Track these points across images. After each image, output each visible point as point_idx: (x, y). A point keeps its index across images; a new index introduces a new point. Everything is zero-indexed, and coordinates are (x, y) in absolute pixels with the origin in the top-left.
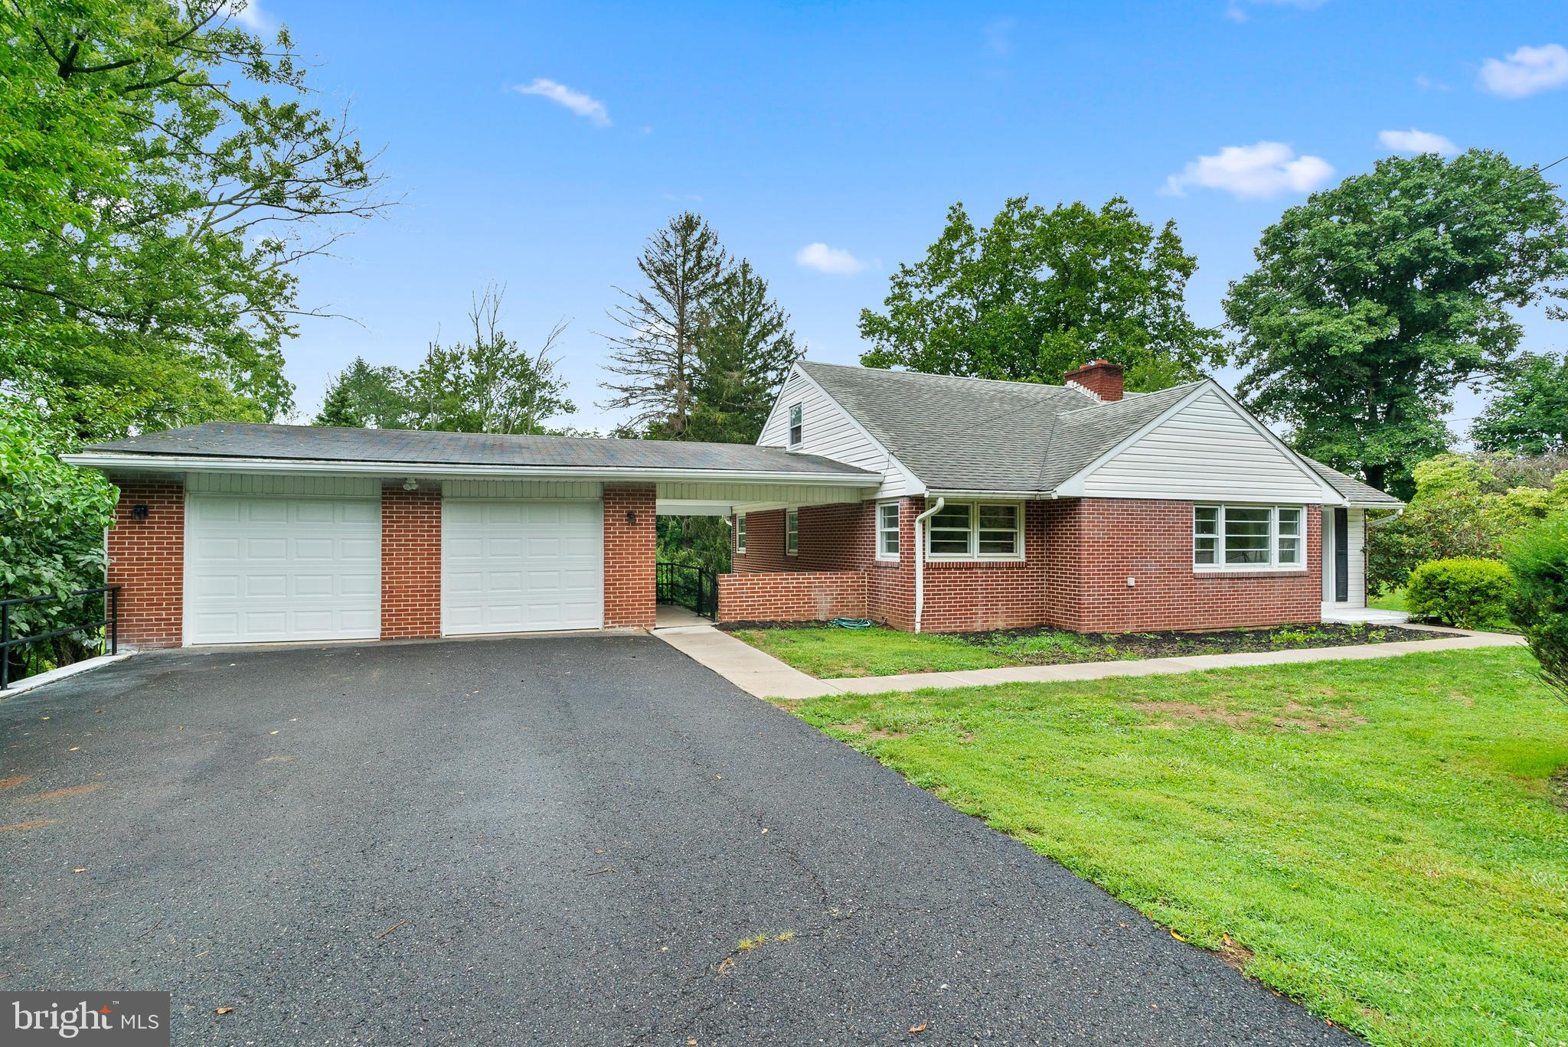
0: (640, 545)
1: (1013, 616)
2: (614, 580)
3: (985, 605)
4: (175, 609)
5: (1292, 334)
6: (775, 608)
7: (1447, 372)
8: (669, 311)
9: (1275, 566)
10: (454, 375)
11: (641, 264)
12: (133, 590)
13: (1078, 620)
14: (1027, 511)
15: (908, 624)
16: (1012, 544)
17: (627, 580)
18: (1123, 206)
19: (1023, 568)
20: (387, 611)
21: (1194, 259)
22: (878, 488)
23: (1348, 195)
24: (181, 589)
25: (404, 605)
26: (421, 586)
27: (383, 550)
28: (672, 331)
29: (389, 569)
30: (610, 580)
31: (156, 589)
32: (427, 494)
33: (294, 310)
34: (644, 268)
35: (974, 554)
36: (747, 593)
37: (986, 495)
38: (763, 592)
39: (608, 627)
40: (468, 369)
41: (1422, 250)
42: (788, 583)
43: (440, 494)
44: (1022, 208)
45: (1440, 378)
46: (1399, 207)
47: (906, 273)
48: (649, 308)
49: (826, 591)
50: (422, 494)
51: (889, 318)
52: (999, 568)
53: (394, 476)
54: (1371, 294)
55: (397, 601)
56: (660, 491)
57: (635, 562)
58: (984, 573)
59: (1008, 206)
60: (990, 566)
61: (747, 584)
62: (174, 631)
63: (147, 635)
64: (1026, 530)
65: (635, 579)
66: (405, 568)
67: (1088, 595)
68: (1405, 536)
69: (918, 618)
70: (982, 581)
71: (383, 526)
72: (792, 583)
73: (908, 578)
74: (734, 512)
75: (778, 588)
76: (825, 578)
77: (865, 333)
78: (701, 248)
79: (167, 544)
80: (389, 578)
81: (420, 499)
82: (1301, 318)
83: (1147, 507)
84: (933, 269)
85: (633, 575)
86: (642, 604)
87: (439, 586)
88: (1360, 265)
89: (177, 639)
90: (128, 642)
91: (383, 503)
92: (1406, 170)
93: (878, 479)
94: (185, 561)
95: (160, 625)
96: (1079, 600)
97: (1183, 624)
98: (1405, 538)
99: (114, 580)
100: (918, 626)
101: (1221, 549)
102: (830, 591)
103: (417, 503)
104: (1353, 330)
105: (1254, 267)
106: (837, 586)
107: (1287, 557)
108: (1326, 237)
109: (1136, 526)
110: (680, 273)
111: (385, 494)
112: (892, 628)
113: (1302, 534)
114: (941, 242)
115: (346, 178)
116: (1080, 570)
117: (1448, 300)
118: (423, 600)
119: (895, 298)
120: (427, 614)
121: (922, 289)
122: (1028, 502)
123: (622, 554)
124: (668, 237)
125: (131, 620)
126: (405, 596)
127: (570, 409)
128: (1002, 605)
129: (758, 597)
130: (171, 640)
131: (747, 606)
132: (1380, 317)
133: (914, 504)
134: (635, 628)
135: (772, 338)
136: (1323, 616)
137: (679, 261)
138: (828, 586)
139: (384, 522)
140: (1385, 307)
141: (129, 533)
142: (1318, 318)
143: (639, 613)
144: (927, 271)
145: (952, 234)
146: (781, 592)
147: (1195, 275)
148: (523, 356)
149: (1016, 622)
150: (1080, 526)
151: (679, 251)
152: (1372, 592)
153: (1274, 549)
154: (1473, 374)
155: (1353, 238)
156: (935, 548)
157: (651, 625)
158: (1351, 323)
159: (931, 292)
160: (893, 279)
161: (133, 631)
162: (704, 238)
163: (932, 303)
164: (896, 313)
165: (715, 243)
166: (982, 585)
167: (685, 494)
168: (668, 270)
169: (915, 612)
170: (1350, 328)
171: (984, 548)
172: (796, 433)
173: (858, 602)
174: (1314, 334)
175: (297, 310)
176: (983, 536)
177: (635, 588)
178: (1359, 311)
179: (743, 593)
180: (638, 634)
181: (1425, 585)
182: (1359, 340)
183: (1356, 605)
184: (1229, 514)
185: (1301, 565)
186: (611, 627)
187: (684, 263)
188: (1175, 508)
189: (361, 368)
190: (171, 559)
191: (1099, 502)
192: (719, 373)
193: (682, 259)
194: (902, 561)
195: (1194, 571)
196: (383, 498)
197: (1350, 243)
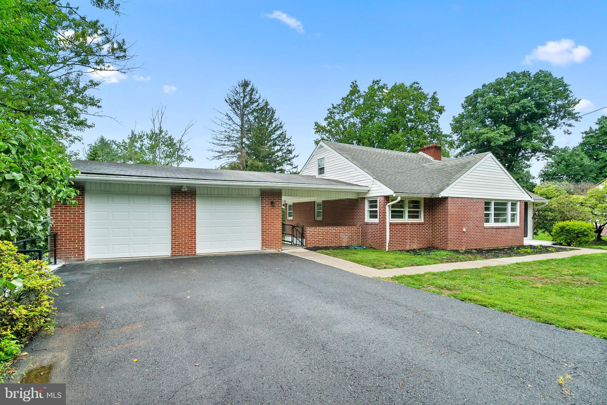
0: (276, 215)
1: (419, 244)
2: (266, 230)
3: (410, 239)
4: (81, 243)
5: (477, 137)
6: (327, 241)
7: (529, 153)
8: (238, 120)
9: (509, 224)
10: (140, 144)
11: (226, 100)
12: (62, 235)
13: (446, 245)
14: (424, 202)
15: (383, 247)
16: (418, 215)
17: (271, 230)
18: (418, 85)
19: (423, 225)
20: (174, 243)
21: (443, 107)
22: (367, 192)
23: (498, 85)
24: (84, 234)
25: (181, 241)
26: (188, 233)
27: (172, 217)
28: (238, 128)
29: (175, 225)
30: (264, 230)
31: (73, 234)
32: (190, 193)
33: (85, 113)
34: (227, 102)
35: (406, 219)
36: (317, 235)
37: (411, 195)
38: (322, 235)
39: (264, 250)
40: (147, 142)
41: (524, 107)
42: (332, 231)
43: (195, 193)
44: (378, 84)
45: (526, 155)
46: (516, 90)
47: (334, 108)
48: (230, 118)
49: (345, 234)
50: (188, 193)
51: (326, 126)
52: (415, 225)
53: (177, 185)
54: (504, 122)
55: (178, 239)
56: (283, 193)
57: (274, 222)
58: (410, 227)
59: (373, 83)
60: (412, 224)
61: (316, 231)
62: (81, 253)
63: (69, 255)
64: (424, 210)
65: (274, 230)
66: (181, 225)
67: (450, 235)
68: (550, 212)
69: (387, 245)
70: (409, 230)
71: (172, 207)
72: (333, 231)
73: (383, 229)
74: (286, 203)
75: (328, 233)
76: (345, 229)
77: (317, 132)
78: (251, 94)
79: (78, 214)
80: (175, 229)
81: (187, 195)
82: (481, 131)
83: (470, 201)
84: (344, 107)
85: (273, 228)
86: (277, 240)
87: (195, 233)
88: (502, 111)
89: (82, 257)
90: (60, 258)
91: (172, 196)
92: (517, 76)
93: (368, 189)
94: (85, 222)
95: (75, 250)
96: (447, 237)
97: (481, 246)
98: (550, 213)
99: (53, 230)
100: (387, 248)
101: (492, 218)
102: (347, 234)
103: (186, 197)
104: (500, 136)
105: (461, 111)
106: (350, 232)
107: (513, 220)
108: (490, 101)
109: (466, 208)
110: (242, 104)
111: (173, 192)
112: (374, 249)
113: (518, 212)
114: (348, 96)
115: (117, 55)
116: (447, 225)
117: (532, 126)
118: (189, 239)
119: (328, 118)
120: (190, 245)
121: (340, 114)
122: (425, 199)
123: (269, 219)
124: (237, 89)
125: (62, 249)
126: (181, 237)
127: (191, 159)
128: (416, 239)
129: (321, 237)
130: (80, 257)
131: (316, 240)
132: (508, 131)
133: (386, 199)
134: (274, 250)
135: (278, 133)
136: (524, 242)
137: (241, 99)
138: (347, 232)
139: (172, 205)
140: (510, 128)
141: (60, 209)
142: (486, 131)
143: (275, 244)
144: (341, 107)
145: (352, 93)
146: (329, 234)
147: (444, 113)
148: (170, 137)
149: (421, 246)
150: (448, 208)
151: (242, 95)
152: (535, 234)
153: (509, 217)
154: (538, 154)
155: (500, 101)
156: (393, 217)
157: (280, 249)
158: (499, 133)
159: (343, 116)
160: (329, 110)
161: (63, 253)
162: (252, 90)
163: (344, 120)
164: (329, 124)
165: (257, 93)
166: (409, 231)
167: (293, 194)
168: (237, 102)
169: (386, 242)
170: (498, 135)
171: (410, 217)
172: (321, 170)
173: (357, 238)
174: (486, 137)
175: (87, 113)
176: (409, 212)
177: (274, 233)
178: (501, 129)
179: (315, 235)
180: (275, 252)
181: (560, 231)
182: (502, 140)
183: (530, 238)
184: (496, 204)
185: (517, 223)
186: (265, 250)
187: (243, 100)
188: (479, 201)
189: (102, 140)
190: (79, 221)
191: (454, 199)
192: (259, 146)
193: (243, 98)
194: (379, 222)
195: (484, 226)
196: (172, 194)
197: (499, 103)
